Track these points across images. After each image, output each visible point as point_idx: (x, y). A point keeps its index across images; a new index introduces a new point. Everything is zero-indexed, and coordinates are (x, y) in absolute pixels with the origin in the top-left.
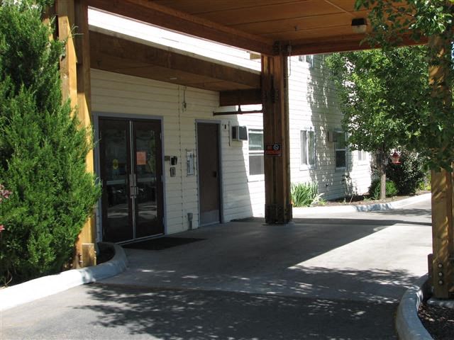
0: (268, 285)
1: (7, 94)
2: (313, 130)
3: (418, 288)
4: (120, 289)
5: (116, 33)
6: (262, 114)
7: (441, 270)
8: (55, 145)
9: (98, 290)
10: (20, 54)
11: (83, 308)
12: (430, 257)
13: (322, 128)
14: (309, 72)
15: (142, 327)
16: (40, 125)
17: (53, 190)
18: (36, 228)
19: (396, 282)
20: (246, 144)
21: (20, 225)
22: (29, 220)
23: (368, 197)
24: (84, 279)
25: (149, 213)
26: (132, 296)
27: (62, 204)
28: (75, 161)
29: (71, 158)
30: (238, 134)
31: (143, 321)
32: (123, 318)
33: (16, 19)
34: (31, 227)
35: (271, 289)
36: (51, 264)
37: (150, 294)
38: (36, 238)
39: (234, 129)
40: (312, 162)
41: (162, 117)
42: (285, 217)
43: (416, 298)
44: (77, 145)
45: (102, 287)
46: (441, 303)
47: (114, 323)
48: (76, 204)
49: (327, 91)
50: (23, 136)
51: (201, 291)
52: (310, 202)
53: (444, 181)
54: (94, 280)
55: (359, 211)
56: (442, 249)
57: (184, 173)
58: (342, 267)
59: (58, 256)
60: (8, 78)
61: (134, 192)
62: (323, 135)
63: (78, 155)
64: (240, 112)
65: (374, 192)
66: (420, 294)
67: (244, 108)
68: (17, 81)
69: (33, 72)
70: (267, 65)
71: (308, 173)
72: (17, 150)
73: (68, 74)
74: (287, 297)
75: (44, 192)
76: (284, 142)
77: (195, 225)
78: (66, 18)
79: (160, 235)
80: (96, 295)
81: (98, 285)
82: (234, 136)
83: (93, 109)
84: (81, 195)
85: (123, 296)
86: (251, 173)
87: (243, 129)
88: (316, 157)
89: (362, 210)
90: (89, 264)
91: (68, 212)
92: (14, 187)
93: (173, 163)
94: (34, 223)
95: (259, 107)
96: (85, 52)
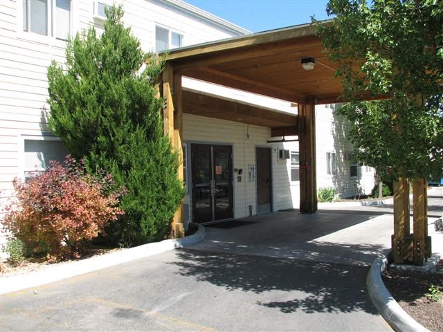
0: (291, 253)
1: (129, 131)
2: (335, 152)
3: (384, 256)
4: (196, 252)
5: (200, 92)
6: (298, 142)
7: (399, 245)
8: (157, 162)
9: (183, 253)
10: (136, 106)
11: (171, 263)
12: (393, 237)
13: (341, 151)
14: (332, 115)
15: (205, 277)
16: (148, 150)
17: (156, 189)
18: (146, 213)
19: (374, 253)
20: (289, 161)
21: (135, 211)
22: (141, 208)
23: (370, 196)
24: (175, 245)
25: (224, 205)
26: (203, 257)
27: (161, 198)
28: (170, 172)
29: (167, 170)
30: (284, 155)
31: (206, 273)
32: (194, 271)
33: (135, 86)
34: (142, 212)
35: (291, 255)
36: (155, 235)
37: (214, 257)
38: (145, 219)
39: (281, 151)
40: (334, 173)
41: (233, 144)
42: (313, 209)
43: (382, 263)
44: (172, 162)
45: (185, 252)
46: (398, 267)
47: (189, 274)
48: (170, 198)
49: (344, 127)
50: (137, 156)
51: (246, 256)
52: (331, 199)
53: (401, 187)
54: (182, 246)
55: (363, 205)
56: (400, 231)
57: (247, 179)
58: (341, 242)
59: (159, 231)
60: (130, 121)
61: (213, 191)
62: (342, 156)
63: (172, 167)
64: (284, 140)
65: (375, 193)
66: (385, 260)
67: (287, 138)
68: (135, 123)
69: (144, 117)
70: (301, 111)
71: (331, 180)
72: (134, 165)
73: (168, 118)
74: (300, 261)
75: (150, 191)
76: (312, 161)
77: (254, 213)
78: (168, 84)
79: (230, 219)
80: (182, 256)
81: (184, 249)
82: (281, 156)
83: (184, 139)
84: (173, 193)
85: (198, 257)
86: (292, 180)
87: (287, 152)
88: (337, 170)
89: (365, 205)
90: (179, 236)
91: (165, 204)
92: (131, 188)
93: (240, 173)
94: (144, 210)
95: (296, 137)
96: (179, 103)
